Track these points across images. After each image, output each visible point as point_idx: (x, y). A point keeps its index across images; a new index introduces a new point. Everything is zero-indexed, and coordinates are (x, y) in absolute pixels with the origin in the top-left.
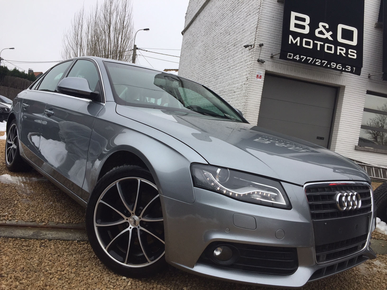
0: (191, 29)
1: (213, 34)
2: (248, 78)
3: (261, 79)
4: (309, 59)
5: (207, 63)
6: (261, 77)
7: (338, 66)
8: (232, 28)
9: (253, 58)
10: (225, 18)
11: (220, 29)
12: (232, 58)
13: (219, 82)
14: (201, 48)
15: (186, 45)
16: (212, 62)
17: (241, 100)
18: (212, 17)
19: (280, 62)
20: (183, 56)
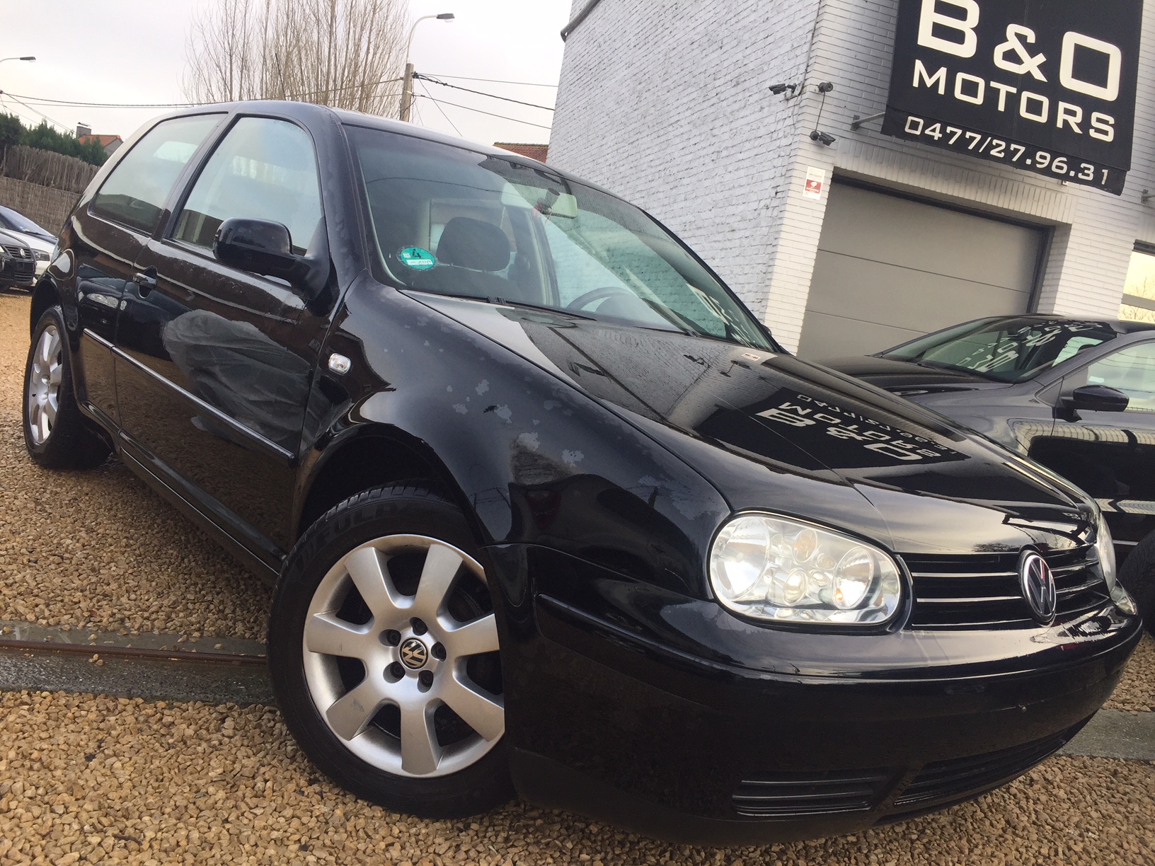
0: (591, 24)
1: (667, 44)
2: (779, 189)
3: (818, 193)
4: (972, 139)
5: (644, 134)
6: (819, 189)
7: (1056, 163)
8: (732, 29)
9: (798, 125)
11: (688, 29)
12: (726, 125)
13: (682, 197)
14: (625, 85)
15: (575, 74)
16: (662, 132)
17: (754, 257)
19: (880, 143)
20: (563, 106)
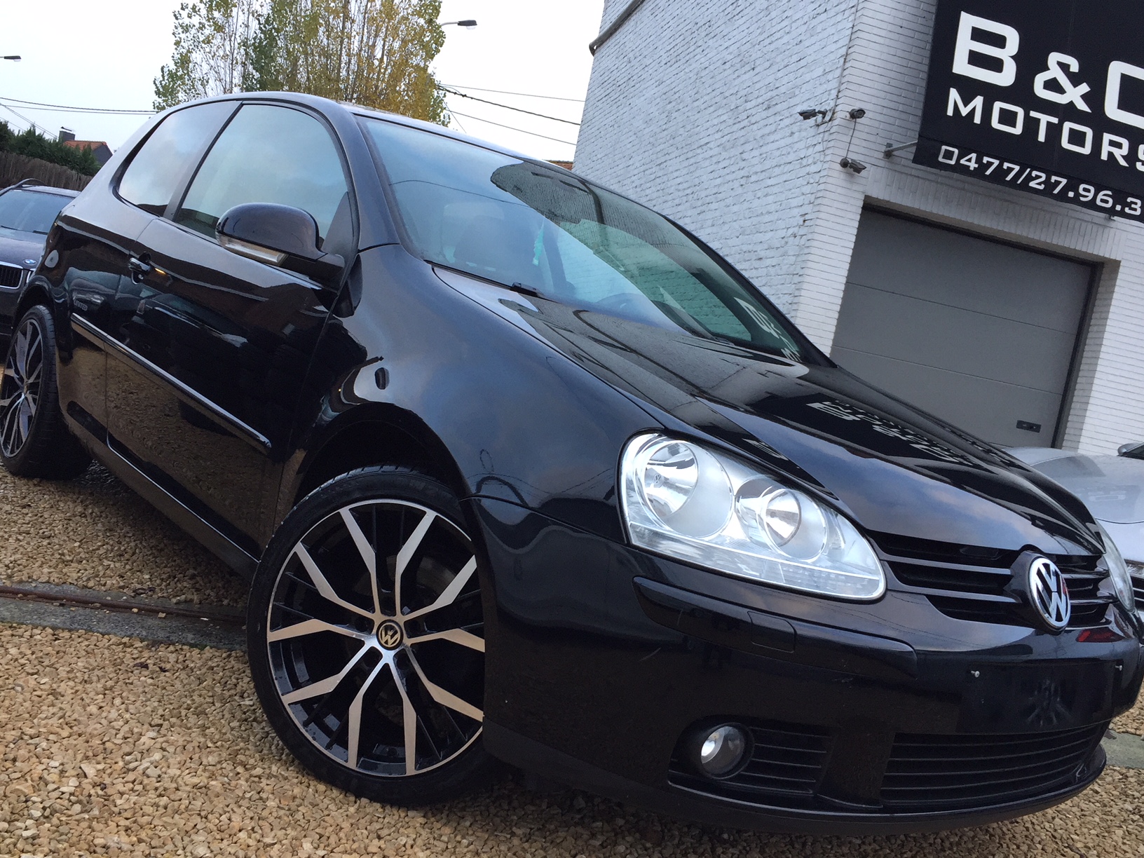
0: (622, 38)
1: (699, 62)
2: (807, 217)
4: (1010, 170)
5: (673, 156)
7: (1100, 196)
8: (765, 50)
9: (828, 152)
10: (740, 15)
11: (721, 48)
12: (757, 149)
13: (709, 223)
14: (655, 103)
15: (603, 90)
16: (690, 154)
17: (780, 287)
18: (698, 4)
19: (914, 172)
20: (589, 124)
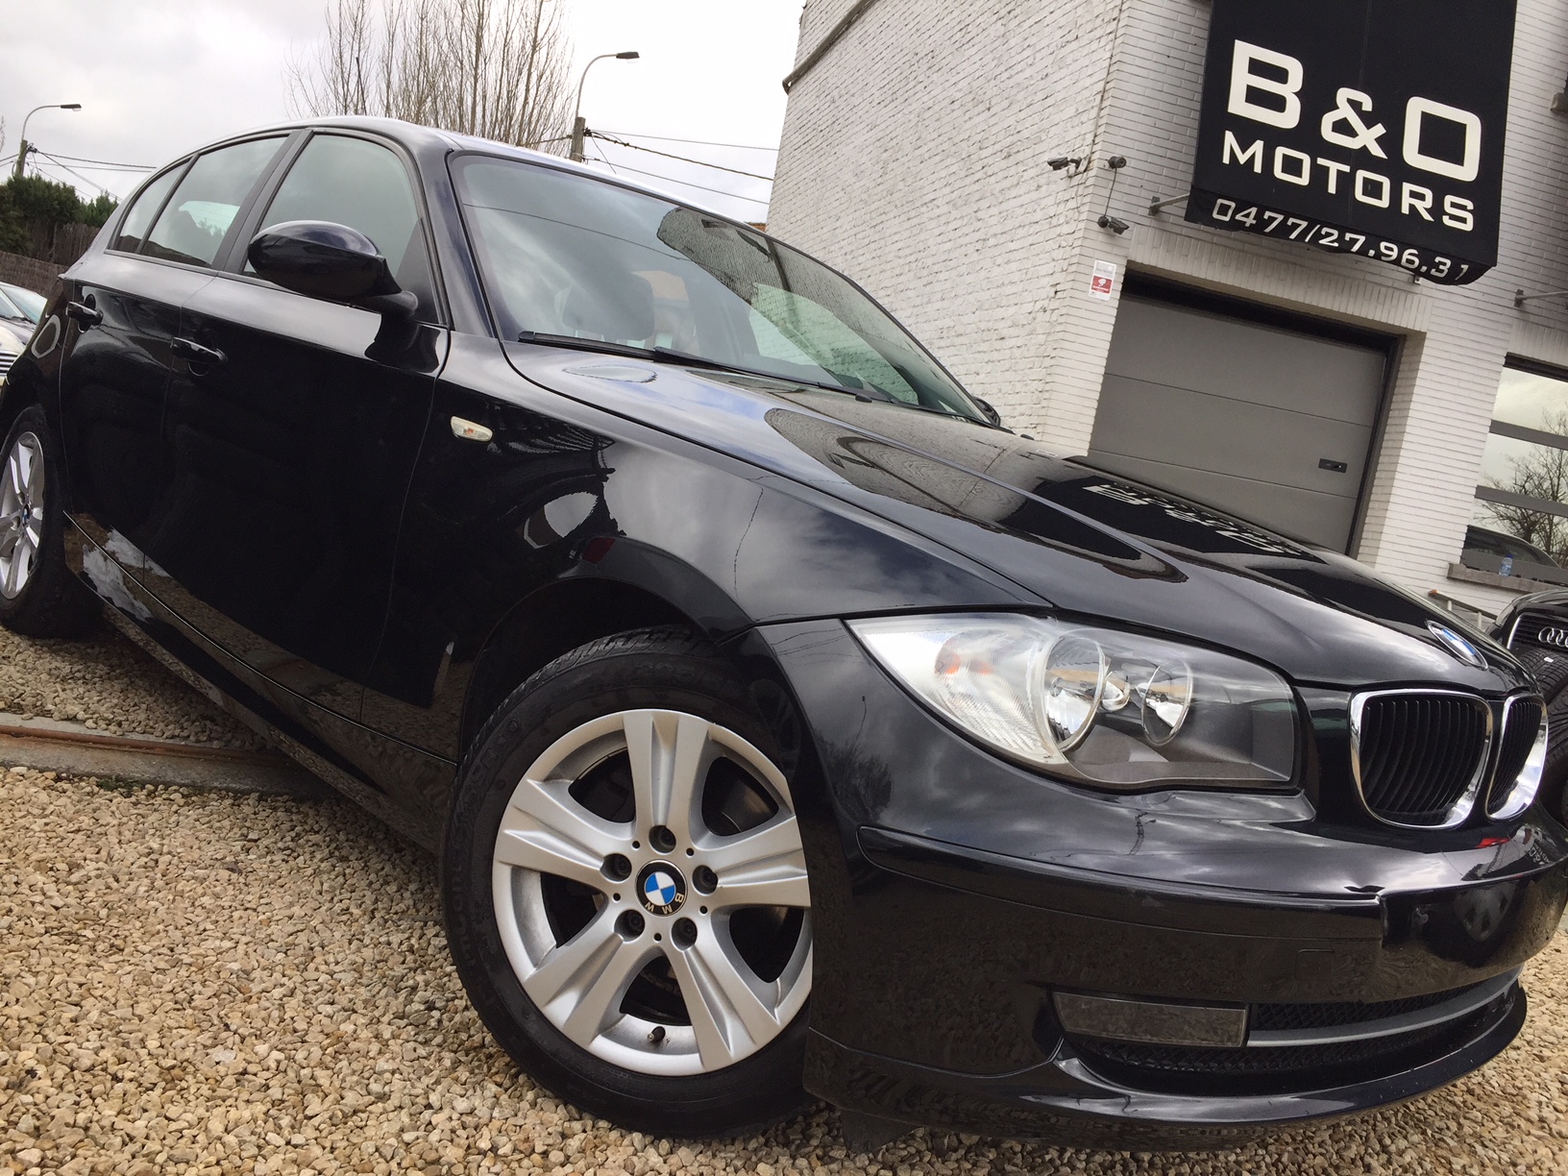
0: (822, 73)
1: (921, 102)
2: (1059, 288)
3: (1108, 292)
4: (1296, 226)
5: (891, 215)
6: (1109, 287)
7: (1405, 256)
8: (1003, 86)
9: (1082, 209)
10: (971, 44)
11: (947, 84)
12: (995, 206)
13: (939, 296)
14: (866, 151)
15: (800, 137)
16: (913, 214)
17: (1027, 371)
18: (918, 30)
19: (1185, 231)
20: (784, 177)
